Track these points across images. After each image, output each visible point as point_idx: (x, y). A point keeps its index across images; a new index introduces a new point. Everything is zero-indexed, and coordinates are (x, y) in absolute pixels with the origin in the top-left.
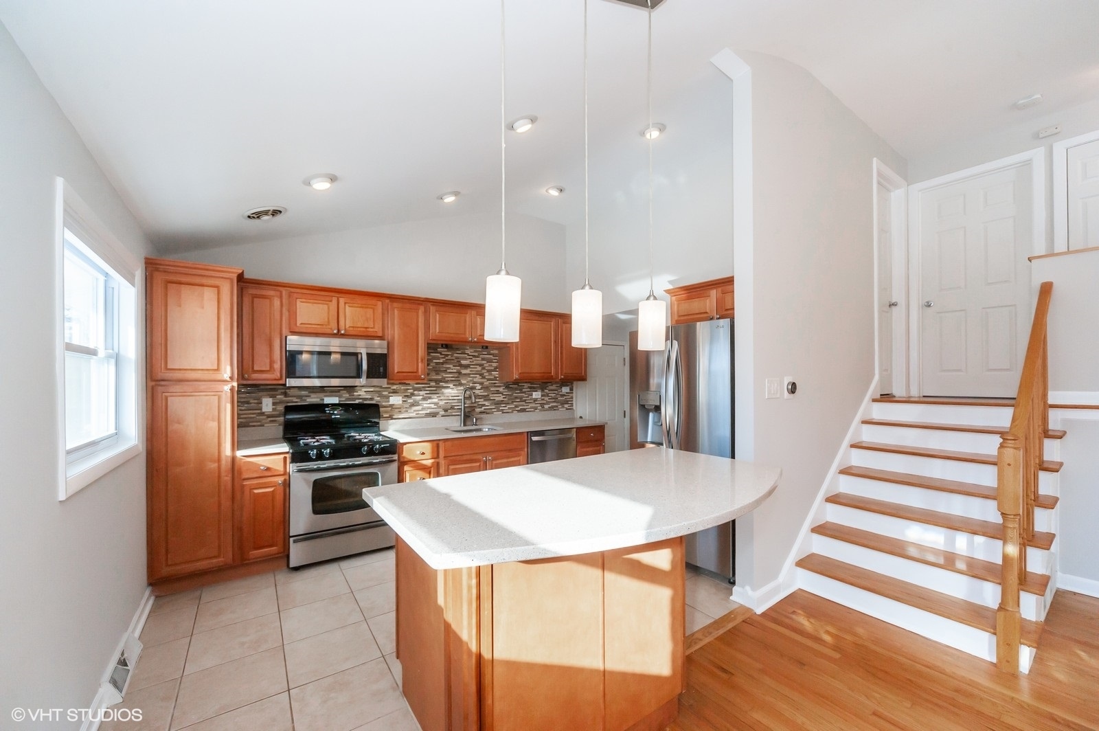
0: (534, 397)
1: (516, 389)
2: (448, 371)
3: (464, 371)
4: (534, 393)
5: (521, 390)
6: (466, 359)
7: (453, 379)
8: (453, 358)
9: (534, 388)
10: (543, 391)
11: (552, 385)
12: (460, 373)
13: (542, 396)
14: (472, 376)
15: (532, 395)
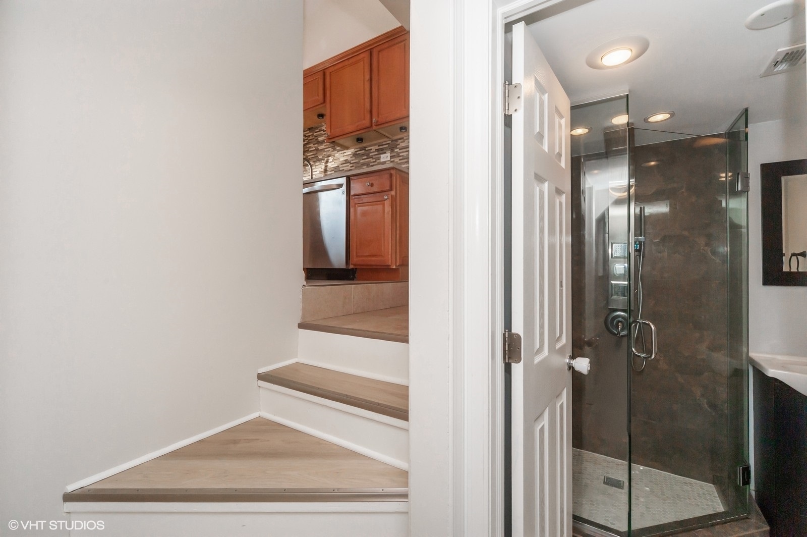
0: (382, 160)
1: (363, 155)
2: (310, 150)
3: (321, 147)
4: (382, 156)
5: (368, 155)
6: (321, 135)
7: (313, 156)
8: (314, 137)
9: (382, 149)
10: (392, 151)
11: (404, 142)
12: (317, 150)
13: (391, 157)
14: (326, 150)
15: (379, 158)
